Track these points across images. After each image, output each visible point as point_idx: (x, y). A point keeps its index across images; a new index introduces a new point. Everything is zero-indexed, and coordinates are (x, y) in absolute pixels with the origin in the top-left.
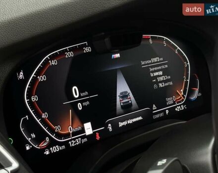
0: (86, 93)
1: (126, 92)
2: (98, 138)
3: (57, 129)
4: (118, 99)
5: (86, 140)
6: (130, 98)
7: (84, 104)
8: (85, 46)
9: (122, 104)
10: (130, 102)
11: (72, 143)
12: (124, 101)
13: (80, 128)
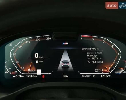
0: (43, 57)
1: (67, 61)
2: (43, 77)
3: (22, 68)
4: (61, 63)
5: (36, 76)
6: (69, 64)
7: (40, 61)
8: (48, 37)
9: (63, 66)
10: (68, 66)
11: (28, 76)
12: (64, 65)
13: (34, 71)
